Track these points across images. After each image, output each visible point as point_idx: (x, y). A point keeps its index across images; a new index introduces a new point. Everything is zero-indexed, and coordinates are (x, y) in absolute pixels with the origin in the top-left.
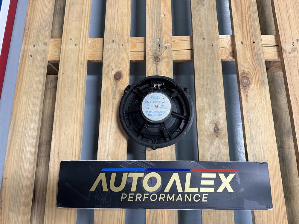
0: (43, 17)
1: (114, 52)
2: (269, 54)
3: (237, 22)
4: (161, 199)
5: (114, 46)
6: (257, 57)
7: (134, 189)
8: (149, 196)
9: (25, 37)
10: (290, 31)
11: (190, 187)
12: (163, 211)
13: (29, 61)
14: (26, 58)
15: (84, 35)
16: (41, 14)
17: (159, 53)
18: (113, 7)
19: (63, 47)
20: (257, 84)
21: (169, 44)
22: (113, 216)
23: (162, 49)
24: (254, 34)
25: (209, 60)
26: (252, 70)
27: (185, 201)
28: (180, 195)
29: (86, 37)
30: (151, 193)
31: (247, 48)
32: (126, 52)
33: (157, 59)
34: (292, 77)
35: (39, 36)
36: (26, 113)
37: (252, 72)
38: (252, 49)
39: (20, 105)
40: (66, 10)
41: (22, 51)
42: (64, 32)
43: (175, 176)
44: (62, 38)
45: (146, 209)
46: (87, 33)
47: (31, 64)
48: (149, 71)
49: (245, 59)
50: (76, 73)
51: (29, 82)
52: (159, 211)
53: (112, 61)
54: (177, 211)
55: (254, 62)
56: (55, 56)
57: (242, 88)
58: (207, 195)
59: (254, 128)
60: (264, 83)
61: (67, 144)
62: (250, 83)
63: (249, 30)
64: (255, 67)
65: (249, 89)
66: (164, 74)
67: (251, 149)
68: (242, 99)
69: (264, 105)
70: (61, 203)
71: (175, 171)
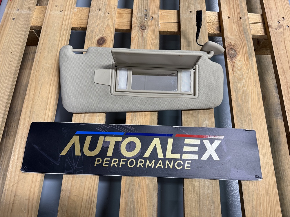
1: (100, 19)
2: (255, 31)
4: (140, 165)
5: (99, 13)
6: (244, 31)
7: (110, 153)
8: (126, 162)
9: (10, 1)
10: (276, 10)
11: (172, 153)
12: (141, 179)
13: (10, 24)
14: (8, 20)
17: (146, 22)
19: (48, 12)
20: (244, 57)
21: (156, 14)
22: (84, 184)
23: (149, 19)
24: (241, 11)
25: (195, 32)
26: (239, 42)
27: (166, 168)
28: (160, 161)
29: (72, 4)
30: (128, 159)
31: (234, 23)
33: (143, 27)
34: (279, 51)
35: (24, 1)
37: (238, 44)
38: (239, 24)
41: (4, 14)
43: (156, 141)
44: (47, 5)
45: (123, 177)
47: (13, 26)
48: (135, 38)
49: (232, 32)
50: (58, 38)
51: (8, 43)
52: (136, 180)
53: (97, 27)
55: (240, 35)
56: (39, 22)
57: (229, 58)
58: (190, 162)
59: (241, 97)
60: (251, 55)
61: (41, 105)
62: (236, 54)
63: (236, 7)
64: (242, 40)
65: (235, 60)
66: (149, 42)
67: (238, 118)
68: (229, 69)
69: (251, 75)
70: (27, 168)
71: (156, 136)
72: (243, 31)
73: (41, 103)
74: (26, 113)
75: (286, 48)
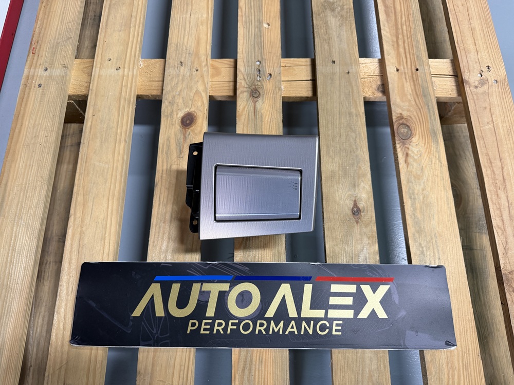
0: (65, 23)
1: (183, 80)
2: (441, 89)
3: (388, 38)
4: (260, 331)
5: (182, 71)
6: (423, 93)
7: (211, 312)
8: (238, 325)
9: (31, 54)
10: (476, 52)
11: (311, 308)
12: (263, 352)
13: (35, 95)
14: (30, 88)
15: (133, 53)
16: (61, 18)
17: (259, 83)
18: (182, 9)
19: (96, 72)
20: (424, 137)
21: (276, 69)
22: (173, 362)
23: (264, 77)
24: (417, 57)
25: (342, 97)
26: (415, 113)
27: (302, 333)
28: (293, 322)
29: (135, 56)
30: (241, 320)
31: (406, 79)
32: (203, 81)
33: (256, 93)
34: (481, 125)
35: (55, 53)
36: (25, 179)
37: (414, 116)
38: (414, 80)
39: (15, 166)
40: (104, 13)
41: (24, 77)
42: (99, 49)
43: (285, 290)
44: (94, 58)
45: (233, 349)
46: (138, 50)
47: (39, 99)
48: (242, 112)
49: (403, 94)
50: (116, 117)
51: (34, 129)
52: (255, 352)
53: (179, 95)
54: (288, 352)
55: (417, 101)
56: (81, 88)
57: (399, 142)
58: (341, 322)
59: (421, 208)
60: (435, 133)
61: (95, 233)
62: (411, 133)
63: (409, 50)
64: (420, 109)
65: (410, 145)
66: (267, 119)
67: (417, 244)
68: (399, 160)
69: (436, 169)
70: (79, 338)
71: (285, 281)
72: (421, 92)
73: (95, 229)
74: (71, 248)
75: (492, 120)
